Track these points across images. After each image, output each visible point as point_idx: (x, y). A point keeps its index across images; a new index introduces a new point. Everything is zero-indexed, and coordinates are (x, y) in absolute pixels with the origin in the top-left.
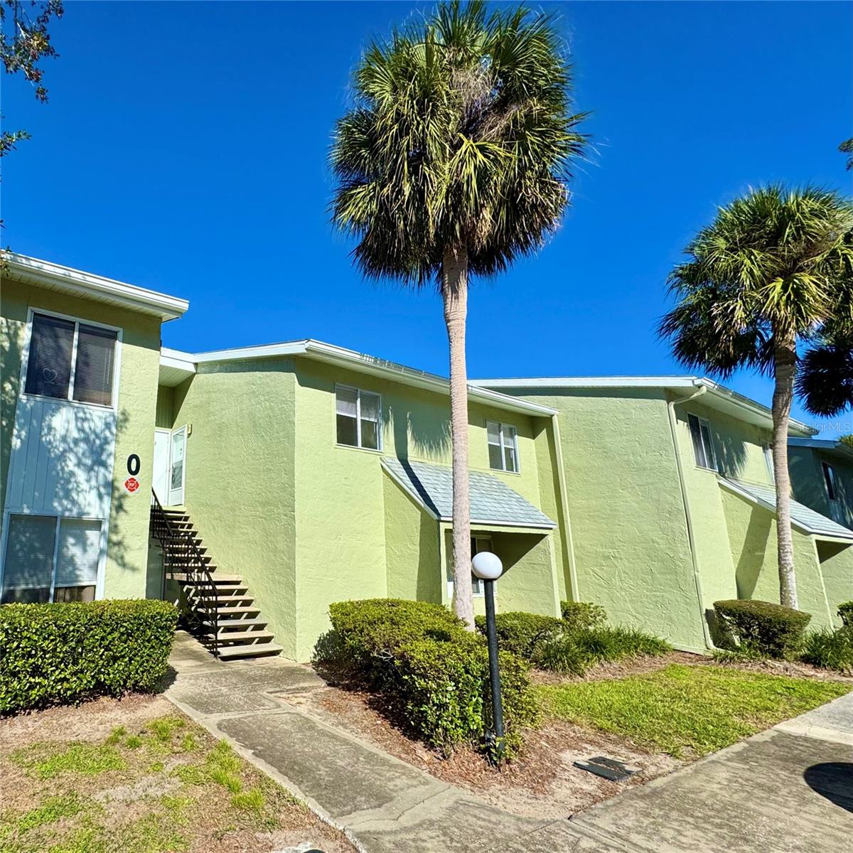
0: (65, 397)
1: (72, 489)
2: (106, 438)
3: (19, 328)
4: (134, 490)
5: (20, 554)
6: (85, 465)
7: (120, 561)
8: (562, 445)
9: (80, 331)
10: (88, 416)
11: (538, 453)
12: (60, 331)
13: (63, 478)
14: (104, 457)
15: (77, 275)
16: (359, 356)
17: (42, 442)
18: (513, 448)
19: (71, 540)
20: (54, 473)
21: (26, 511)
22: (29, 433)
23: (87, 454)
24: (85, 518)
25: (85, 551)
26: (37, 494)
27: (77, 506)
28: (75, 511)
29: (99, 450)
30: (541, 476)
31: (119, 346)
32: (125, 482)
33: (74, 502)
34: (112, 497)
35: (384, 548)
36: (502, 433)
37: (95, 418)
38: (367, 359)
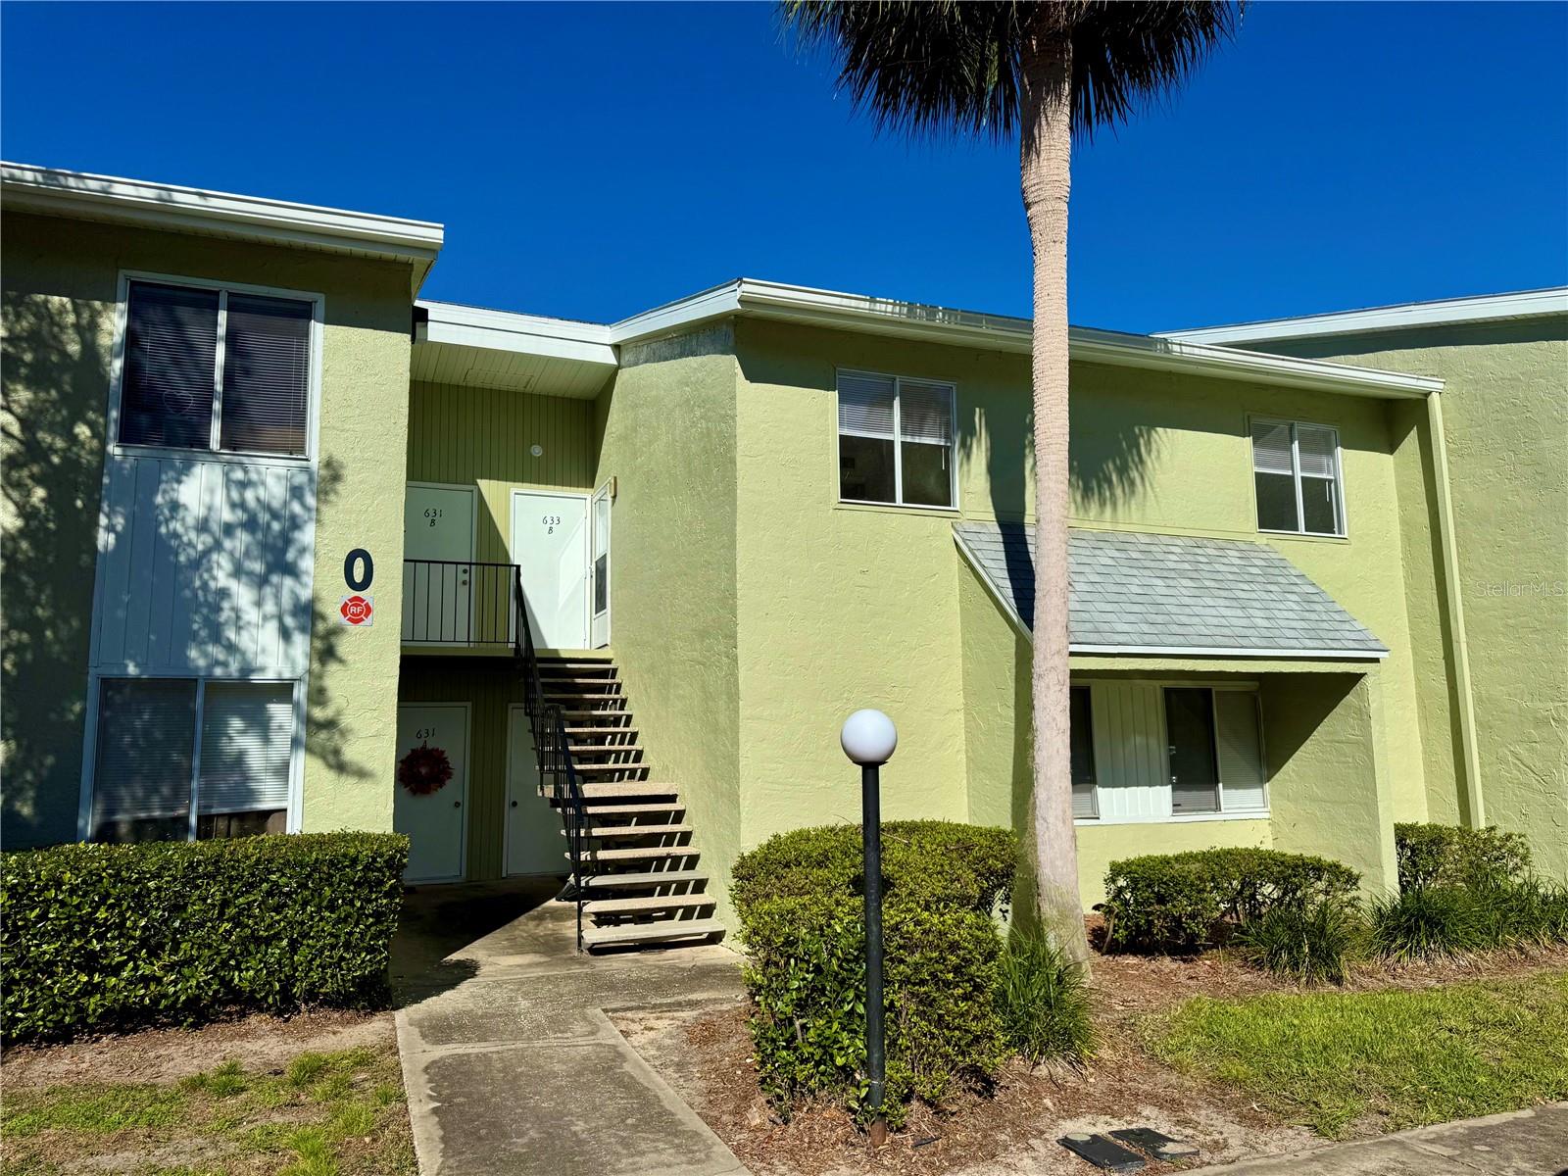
0: (204, 444)
1: (226, 622)
2: (293, 518)
3: (99, 313)
4: (362, 620)
5: (132, 753)
6: (250, 574)
7: (331, 758)
8: (1449, 462)
9: (230, 309)
10: (254, 476)
11: (1400, 484)
12: (184, 313)
13: (207, 603)
14: (290, 556)
15: (186, 198)
16: (867, 305)
17: (160, 535)
18: (1333, 478)
19: (236, 723)
20: (188, 593)
21: (132, 670)
22: (131, 520)
23: (255, 552)
24: (256, 678)
25: (266, 740)
26: (152, 637)
27: (238, 657)
28: (234, 668)
29: (280, 543)
30: (1407, 538)
31: (318, 331)
32: (339, 606)
33: (231, 648)
34: (313, 635)
35: (961, 715)
36: (1296, 446)
37: (270, 481)
38: (885, 308)
